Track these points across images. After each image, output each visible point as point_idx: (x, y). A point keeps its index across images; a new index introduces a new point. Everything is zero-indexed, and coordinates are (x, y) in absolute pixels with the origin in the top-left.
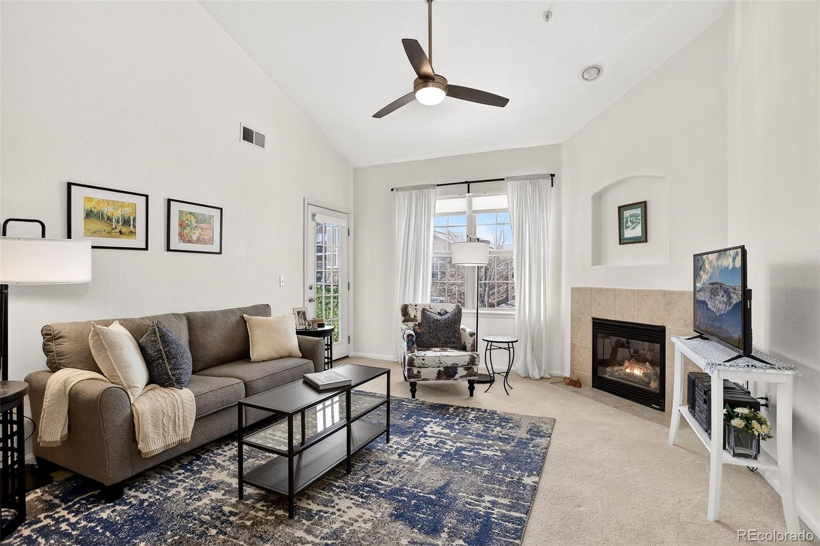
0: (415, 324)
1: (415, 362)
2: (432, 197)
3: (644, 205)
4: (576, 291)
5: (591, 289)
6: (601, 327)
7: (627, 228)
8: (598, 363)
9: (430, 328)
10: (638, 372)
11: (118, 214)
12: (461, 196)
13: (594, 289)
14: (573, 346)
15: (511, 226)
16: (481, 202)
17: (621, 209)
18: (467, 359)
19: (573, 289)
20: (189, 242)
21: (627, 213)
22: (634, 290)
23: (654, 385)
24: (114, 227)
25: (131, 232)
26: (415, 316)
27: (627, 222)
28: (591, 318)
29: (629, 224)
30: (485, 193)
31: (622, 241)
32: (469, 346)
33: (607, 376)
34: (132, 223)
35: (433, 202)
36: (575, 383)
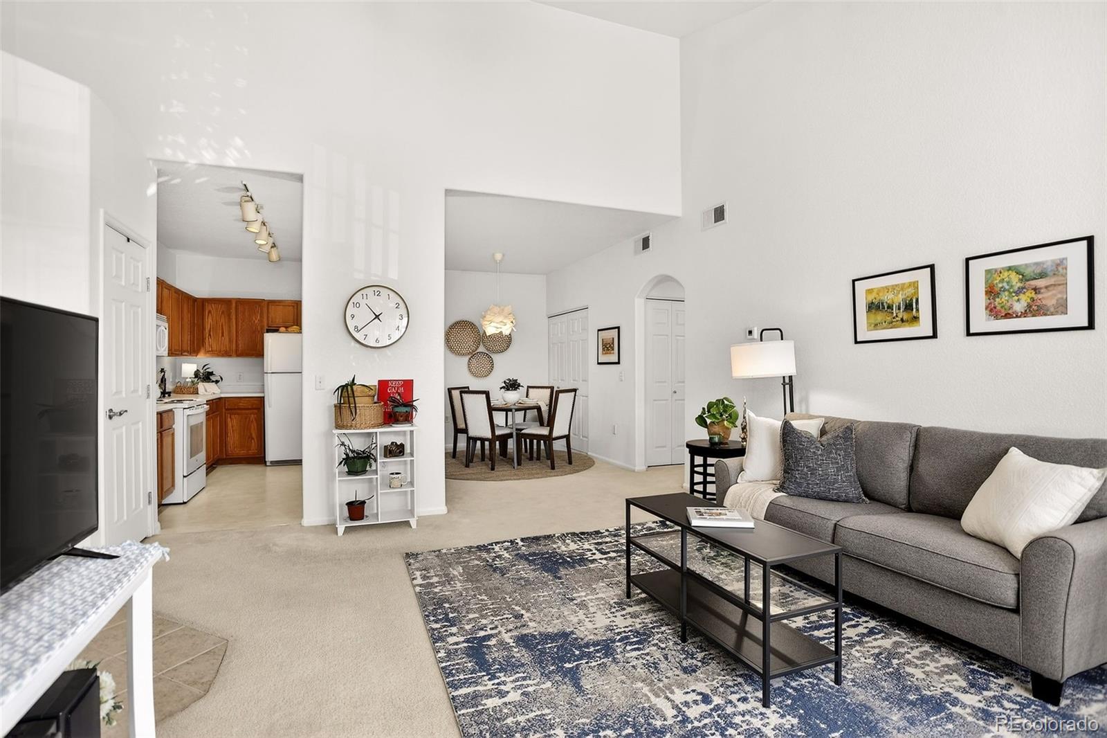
11: (898, 299)
20: (1008, 316)
24: (895, 315)
25: (914, 317)
34: (914, 306)
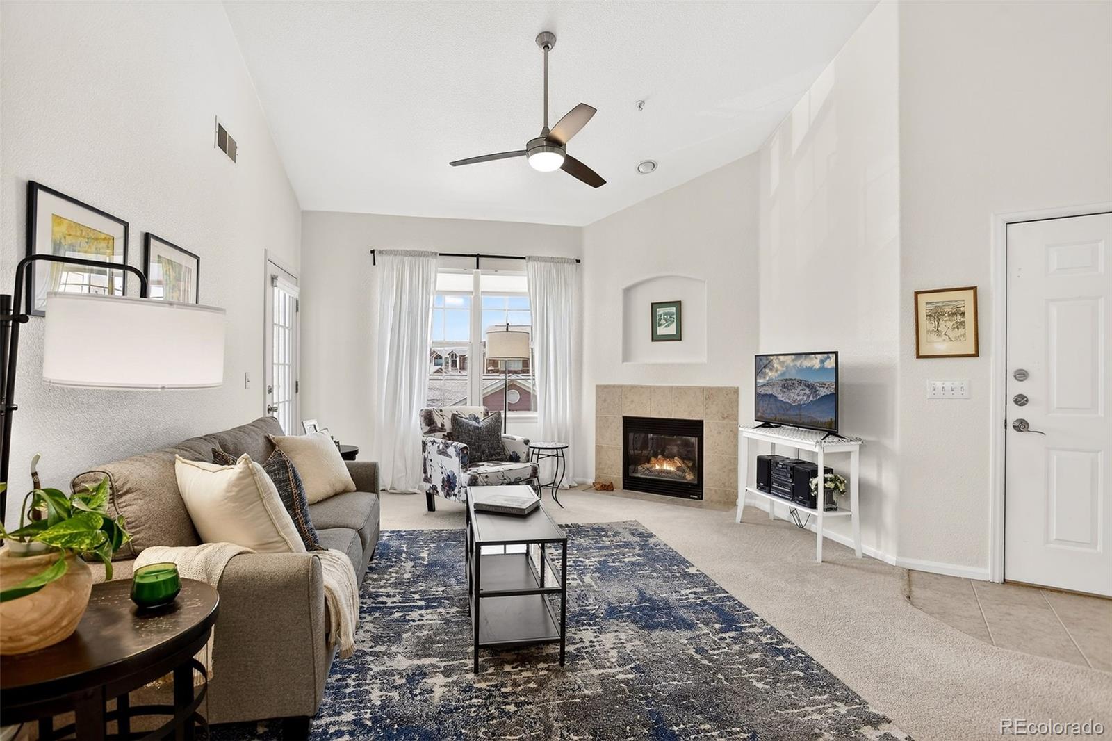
0: (444, 435)
1: (479, 480)
2: (433, 268)
3: (678, 304)
4: (600, 389)
5: (621, 387)
6: (632, 425)
7: (660, 325)
8: (629, 461)
9: (471, 439)
10: (668, 467)
12: (466, 271)
13: (625, 386)
14: (599, 449)
15: (531, 313)
16: (491, 281)
17: (654, 306)
18: (530, 471)
19: (597, 386)
21: (660, 311)
22: (672, 387)
23: (689, 477)
26: (443, 425)
27: (660, 320)
28: (621, 417)
29: (663, 321)
30: (496, 271)
31: (655, 338)
32: (523, 457)
33: (639, 475)
35: (433, 275)
36: (607, 488)
